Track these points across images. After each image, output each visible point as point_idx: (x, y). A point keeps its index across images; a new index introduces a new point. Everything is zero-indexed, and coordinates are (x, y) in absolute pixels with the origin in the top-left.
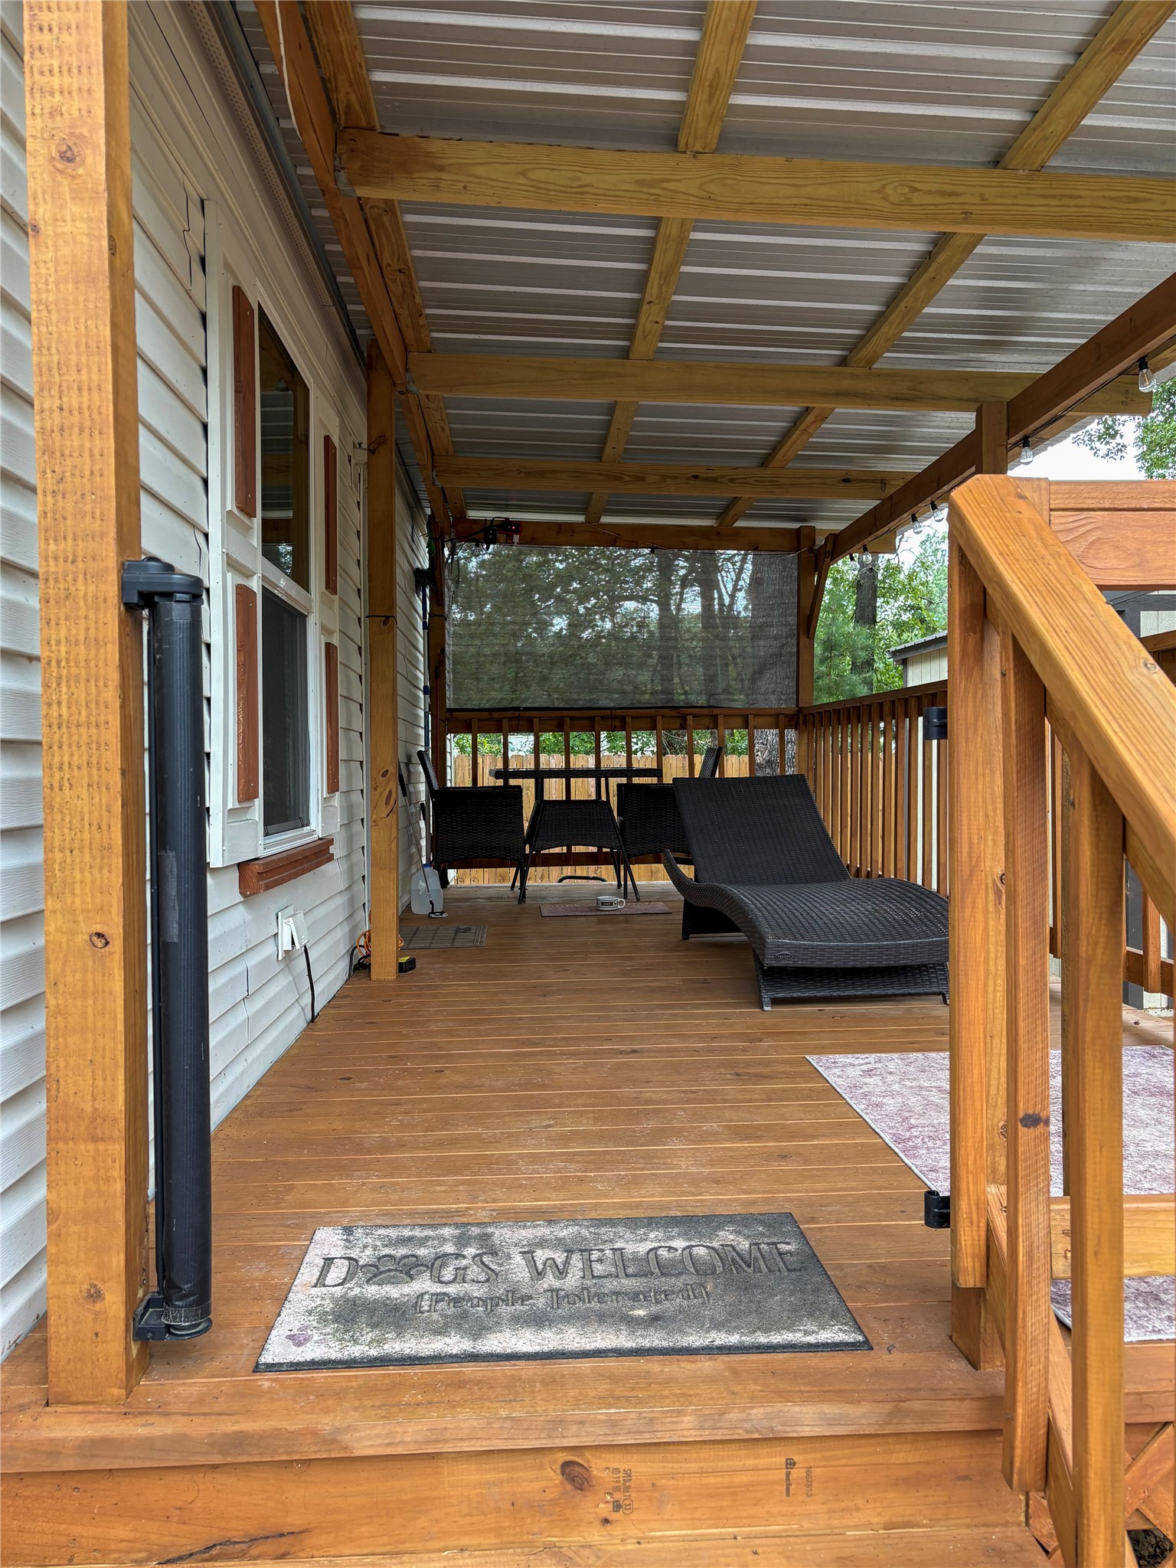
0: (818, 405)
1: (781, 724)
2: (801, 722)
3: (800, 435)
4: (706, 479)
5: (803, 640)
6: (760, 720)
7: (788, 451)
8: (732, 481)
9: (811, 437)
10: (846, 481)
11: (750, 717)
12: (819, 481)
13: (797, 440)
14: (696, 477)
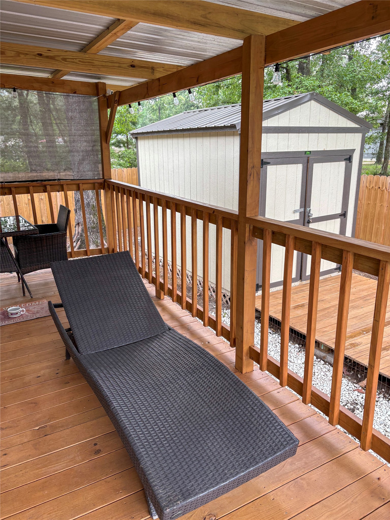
0: (128, 19)
1: (96, 187)
2: (106, 186)
3: (111, 36)
4: (47, 57)
5: (104, 144)
6: (85, 186)
7: (101, 45)
8: (65, 60)
9: (118, 38)
10: (133, 66)
11: (80, 185)
12: (117, 65)
13: (109, 38)
14: (40, 55)
